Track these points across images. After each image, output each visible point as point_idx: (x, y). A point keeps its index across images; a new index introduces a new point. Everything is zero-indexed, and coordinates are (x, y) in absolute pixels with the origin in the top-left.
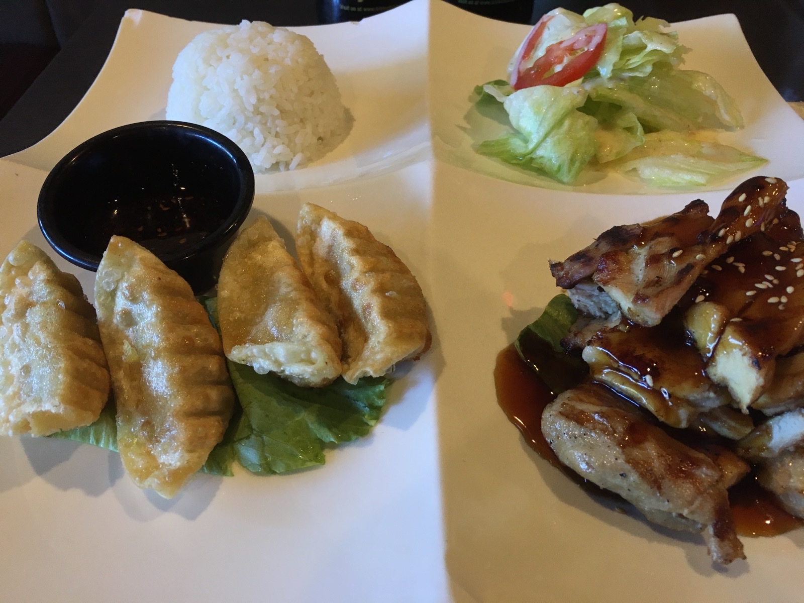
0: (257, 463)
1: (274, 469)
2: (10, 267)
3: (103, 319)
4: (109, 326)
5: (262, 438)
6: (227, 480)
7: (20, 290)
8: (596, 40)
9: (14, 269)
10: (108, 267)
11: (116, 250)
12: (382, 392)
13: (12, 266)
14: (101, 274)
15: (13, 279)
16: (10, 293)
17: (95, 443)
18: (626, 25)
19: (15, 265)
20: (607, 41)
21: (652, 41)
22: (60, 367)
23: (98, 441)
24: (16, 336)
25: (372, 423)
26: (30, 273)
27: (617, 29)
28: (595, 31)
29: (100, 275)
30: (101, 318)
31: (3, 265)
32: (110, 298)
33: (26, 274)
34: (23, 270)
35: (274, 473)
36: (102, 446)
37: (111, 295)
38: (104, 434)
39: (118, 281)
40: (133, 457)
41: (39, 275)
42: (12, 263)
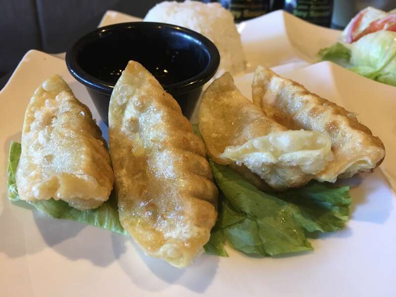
0: (253, 245)
1: (268, 252)
2: (43, 91)
3: (113, 127)
4: (117, 133)
5: (256, 221)
6: (223, 260)
7: (48, 108)
9: (45, 93)
10: (124, 84)
11: (132, 71)
12: (347, 192)
13: (45, 91)
14: (118, 89)
15: (44, 100)
16: (40, 109)
17: (98, 225)
19: (46, 90)
22: (82, 150)
23: (101, 224)
24: (41, 139)
25: (345, 218)
26: (57, 97)
29: (116, 89)
30: (112, 126)
31: (38, 89)
32: (121, 110)
33: (54, 98)
34: (51, 95)
35: (267, 255)
36: (105, 227)
37: (122, 108)
38: (107, 218)
39: (129, 97)
40: (141, 232)
41: (63, 98)
42: (44, 88)
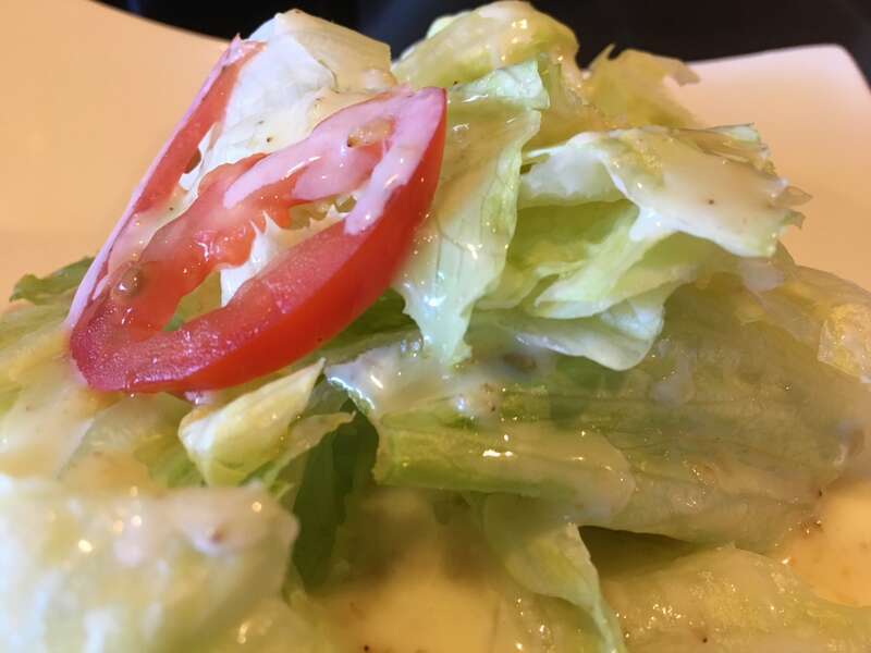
8: (394, 170)
18: (538, 98)
20: (445, 173)
21: (659, 184)
27: (495, 115)
28: (392, 124)
